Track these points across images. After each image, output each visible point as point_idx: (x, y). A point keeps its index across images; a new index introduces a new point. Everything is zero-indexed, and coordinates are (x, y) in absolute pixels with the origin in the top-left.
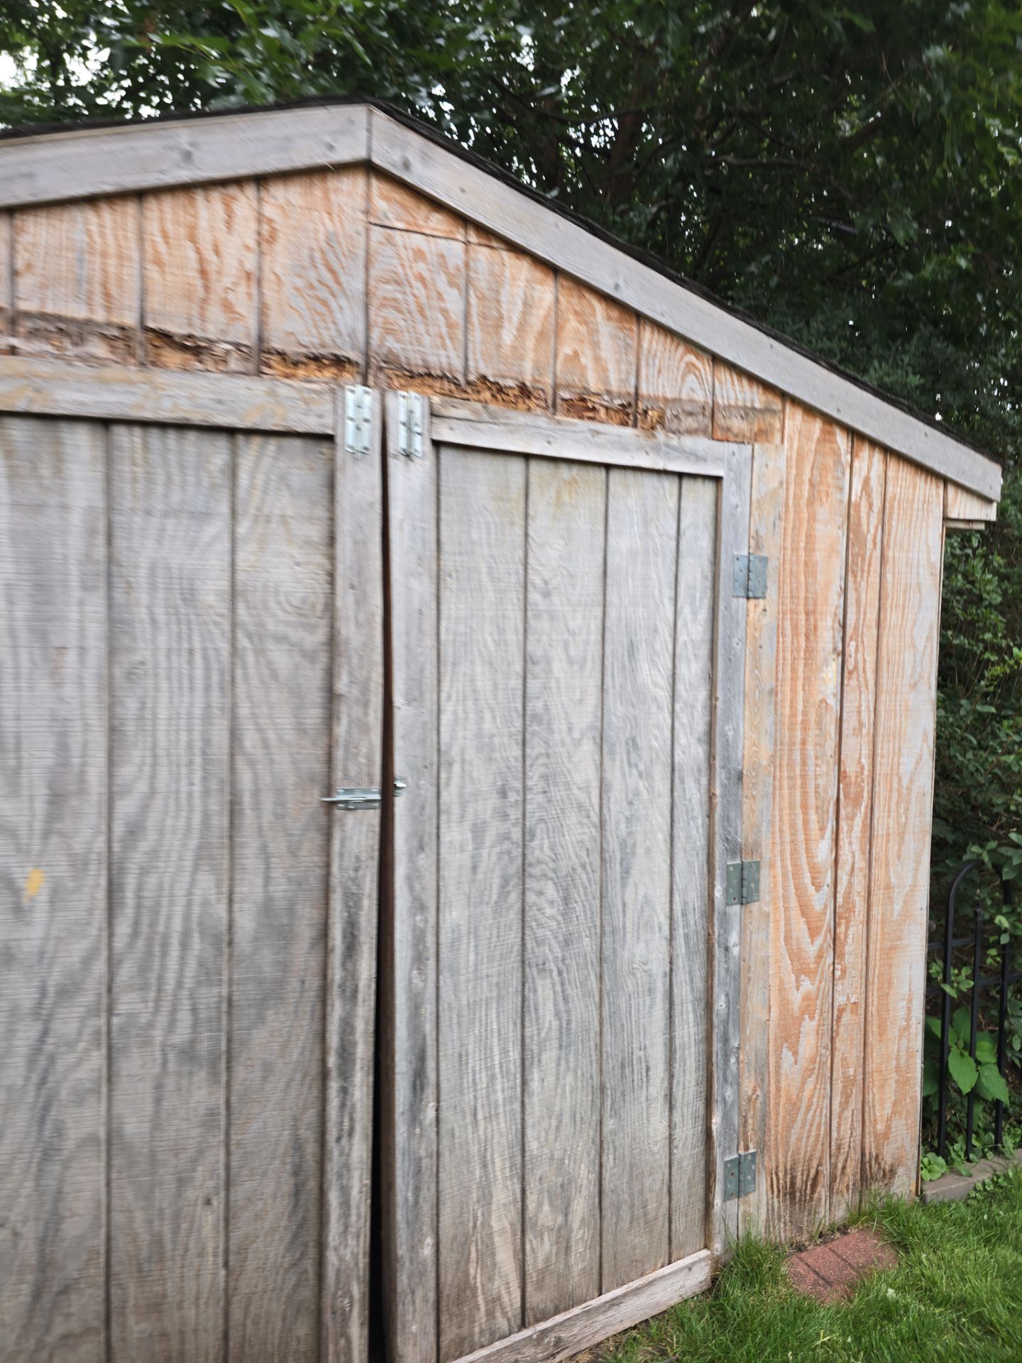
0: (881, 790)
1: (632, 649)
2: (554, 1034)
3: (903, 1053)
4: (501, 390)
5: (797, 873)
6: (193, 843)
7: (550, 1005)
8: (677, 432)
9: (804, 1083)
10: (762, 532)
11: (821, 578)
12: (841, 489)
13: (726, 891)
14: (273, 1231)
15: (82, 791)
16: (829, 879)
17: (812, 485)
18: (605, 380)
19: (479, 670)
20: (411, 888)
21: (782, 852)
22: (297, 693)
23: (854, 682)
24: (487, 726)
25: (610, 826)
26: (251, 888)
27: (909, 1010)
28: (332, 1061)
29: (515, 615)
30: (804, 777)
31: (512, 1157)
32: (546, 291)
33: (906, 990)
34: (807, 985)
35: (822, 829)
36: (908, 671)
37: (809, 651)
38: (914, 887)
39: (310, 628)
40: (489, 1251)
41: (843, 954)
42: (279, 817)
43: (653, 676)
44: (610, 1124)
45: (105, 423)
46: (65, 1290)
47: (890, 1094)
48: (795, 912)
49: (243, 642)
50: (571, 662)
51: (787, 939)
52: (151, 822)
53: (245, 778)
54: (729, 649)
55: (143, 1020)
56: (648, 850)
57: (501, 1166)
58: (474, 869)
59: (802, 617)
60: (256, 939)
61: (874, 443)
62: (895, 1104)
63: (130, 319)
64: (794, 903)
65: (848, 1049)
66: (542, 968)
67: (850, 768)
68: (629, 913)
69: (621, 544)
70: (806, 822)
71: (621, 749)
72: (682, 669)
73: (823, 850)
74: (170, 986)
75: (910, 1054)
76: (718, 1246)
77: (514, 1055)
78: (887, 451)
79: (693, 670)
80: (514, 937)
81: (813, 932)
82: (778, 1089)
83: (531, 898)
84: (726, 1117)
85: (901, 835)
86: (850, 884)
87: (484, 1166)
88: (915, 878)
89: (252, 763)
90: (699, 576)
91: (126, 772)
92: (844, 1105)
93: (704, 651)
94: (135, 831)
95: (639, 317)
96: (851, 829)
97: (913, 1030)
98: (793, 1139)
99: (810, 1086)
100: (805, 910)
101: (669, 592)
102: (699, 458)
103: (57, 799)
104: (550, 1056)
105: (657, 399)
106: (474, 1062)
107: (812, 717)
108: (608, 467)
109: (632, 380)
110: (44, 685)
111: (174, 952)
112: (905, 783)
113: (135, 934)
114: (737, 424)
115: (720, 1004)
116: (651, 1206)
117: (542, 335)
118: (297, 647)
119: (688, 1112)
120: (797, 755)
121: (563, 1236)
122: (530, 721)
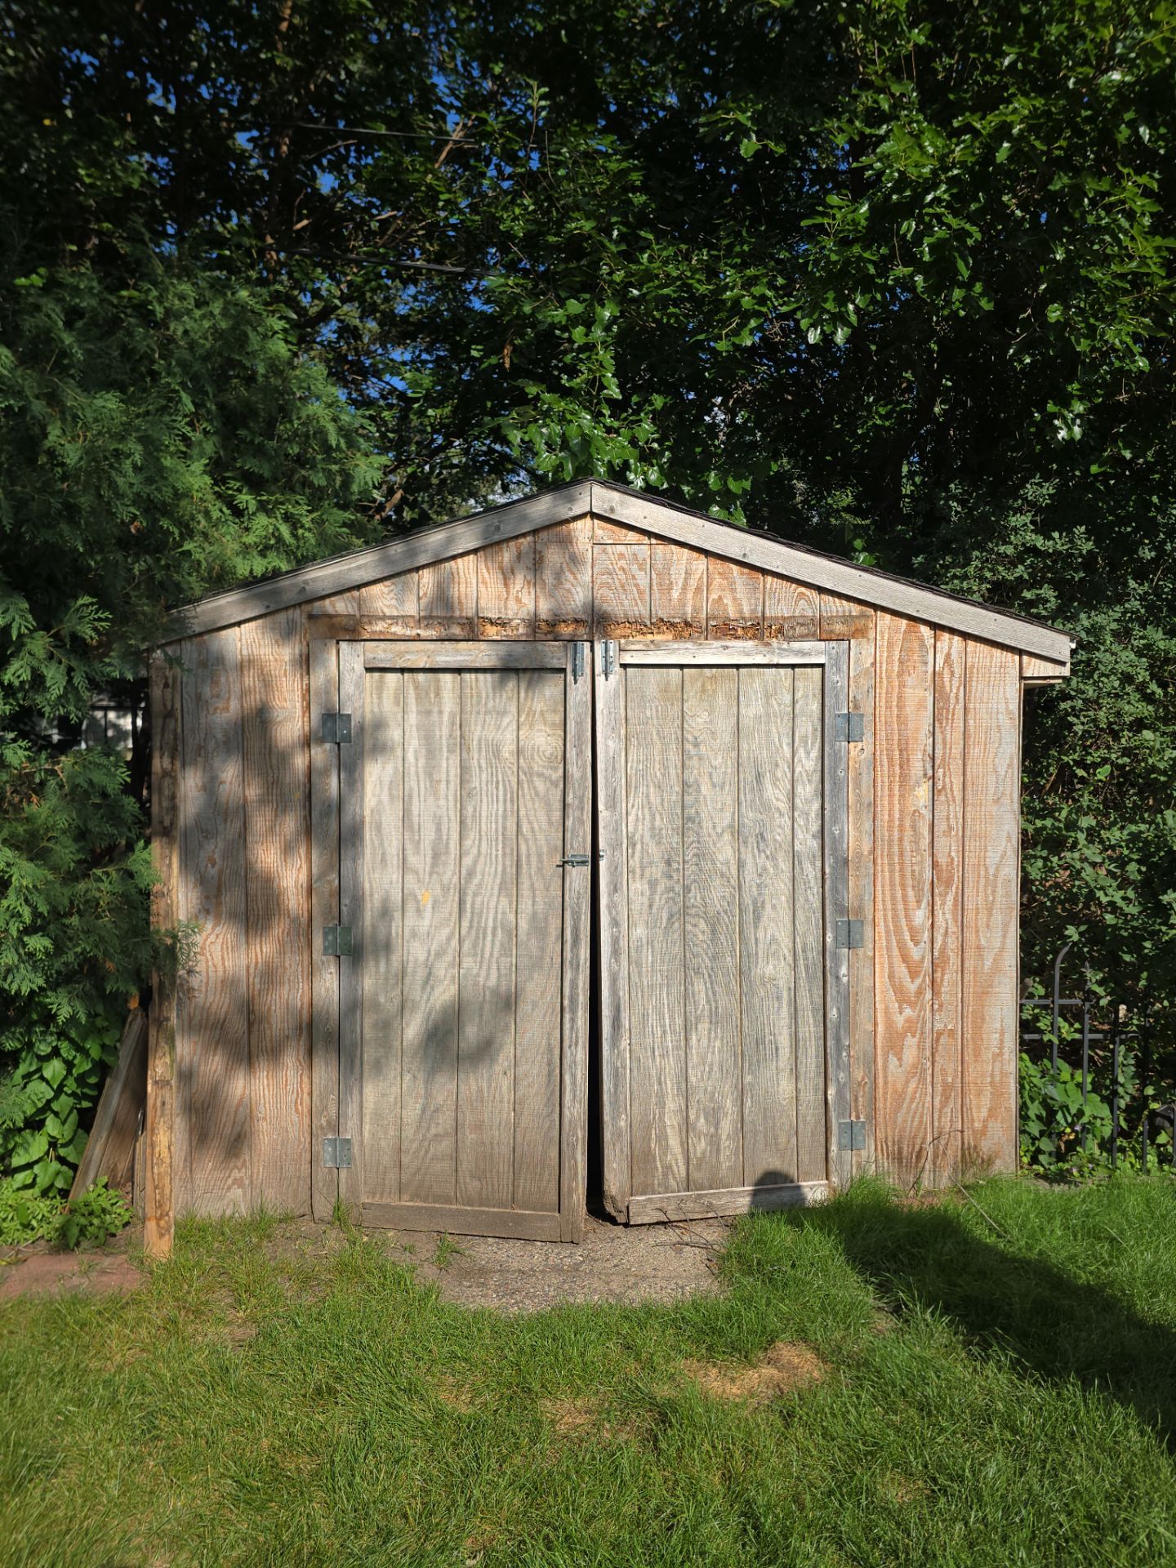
0: (969, 875)
1: (759, 777)
2: (706, 1013)
3: (997, 1073)
4: (672, 624)
5: (898, 931)
6: (498, 881)
7: (703, 995)
8: (789, 639)
9: (907, 1082)
10: (859, 697)
11: (911, 725)
12: (926, 663)
13: (836, 939)
14: (537, 1094)
15: (447, 853)
16: (926, 936)
17: (901, 662)
18: (741, 612)
19: (652, 790)
20: (610, 913)
21: (885, 916)
22: (548, 805)
23: (943, 798)
24: (658, 823)
25: (746, 888)
26: (526, 906)
27: (1002, 1041)
28: (566, 1002)
29: (674, 758)
30: (902, 864)
31: (678, 1083)
32: (701, 563)
33: (998, 1025)
34: (908, 1012)
35: (919, 902)
36: (992, 790)
37: (904, 778)
38: (1002, 949)
39: (555, 769)
40: (662, 1138)
41: (939, 993)
42: (540, 869)
43: (776, 794)
44: (748, 1079)
45: (458, 671)
46: (437, 1110)
47: (986, 1101)
48: (897, 960)
49: (522, 776)
50: (714, 786)
51: (891, 976)
52: (479, 869)
53: (523, 848)
54: (834, 776)
55: (475, 971)
56: (774, 907)
57: (670, 1086)
58: (651, 906)
59: (897, 753)
60: (528, 934)
61: (952, 631)
62: (990, 1110)
63: (471, 613)
64: (896, 952)
65: (948, 1065)
66: (697, 972)
67: (942, 859)
68: (761, 946)
69: (750, 712)
70: (904, 897)
71: (753, 841)
72: (799, 789)
73: (920, 916)
74: (487, 955)
75: (1004, 1074)
76: (834, 1179)
77: (679, 1021)
78: (966, 636)
79: (807, 790)
80: (677, 949)
81: (913, 975)
82: (886, 1083)
83: (689, 927)
84: (840, 1093)
85: (990, 910)
86: (945, 943)
87: (660, 1083)
88: (1003, 943)
89: (526, 840)
90: (810, 729)
91: (468, 843)
92: (944, 1104)
93: (817, 777)
94: (471, 874)
95: (765, 572)
96: (943, 904)
97: (1006, 1056)
98: (900, 1120)
99: (912, 1085)
100: (905, 958)
101: (786, 740)
103: (436, 856)
104: (704, 1026)
105: (777, 618)
106: (652, 1019)
107: (907, 823)
108: (738, 666)
109: (760, 608)
110: (431, 800)
111: (489, 938)
112: (991, 871)
113: (471, 927)
114: (839, 628)
115: (833, 1014)
116: (782, 1140)
117: (698, 590)
118: (546, 778)
119: (810, 1086)
120: (896, 849)
121: (714, 1141)
122: (687, 821)
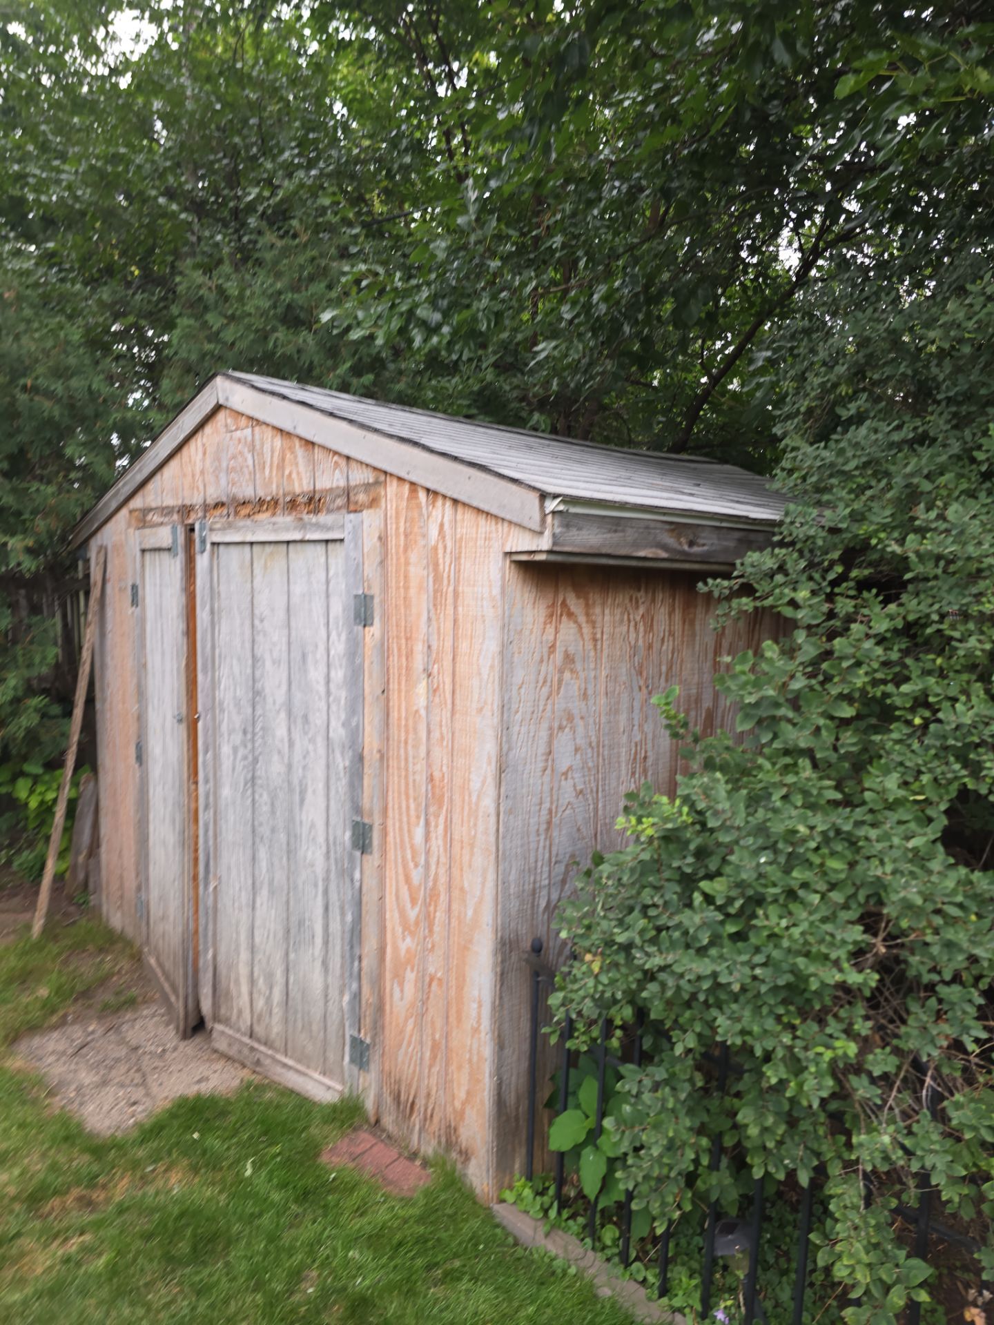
0: (456, 799)
1: (304, 656)
4: (268, 503)
5: (403, 845)
11: (414, 610)
13: (351, 838)
16: (423, 860)
17: (406, 536)
18: (302, 486)
19: (234, 662)
23: (436, 700)
25: (294, 769)
29: (248, 633)
31: (248, 938)
33: (478, 994)
34: (409, 941)
35: (418, 817)
36: (476, 697)
37: (409, 672)
38: (482, 900)
40: (237, 982)
43: (316, 675)
44: (292, 956)
47: (465, 1080)
48: (402, 880)
50: (273, 662)
51: (398, 899)
54: (353, 662)
56: (314, 792)
57: (243, 938)
58: (234, 769)
61: (443, 497)
62: (468, 1093)
64: (401, 870)
66: (262, 840)
67: (435, 773)
68: (304, 828)
69: (298, 589)
70: (408, 808)
71: (299, 721)
72: (333, 674)
73: (419, 833)
76: (346, 1091)
77: (250, 882)
78: (456, 503)
79: (340, 674)
80: (249, 815)
84: (351, 1002)
85: (472, 847)
86: (437, 871)
87: (237, 933)
88: (483, 891)
92: (432, 1061)
95: (313, 445)
96: (436, 827)
98: (400, 1056)
99: (410, 1026)
100: (407, 879)
101: (324, 621)
102: (329, 528)
105: (323, 491)
106: (234, 873)
107: (411, 723)
109: (312, 482)
112: (474, 799)
114: (361, 497)
117: (278, 466)
120: (402, 752)
121: (269, 1003)
122: (256, 694)
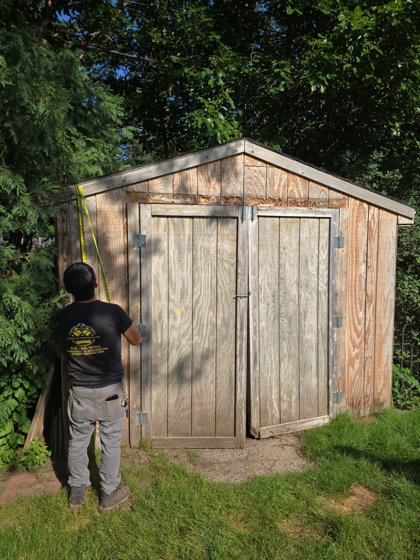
0: (378, 298)
1: (307, 262)
2: (287, 355)
3: (386, 371)
4: (274, 200)
5: (353, 320)
6: (209, 304)
7: (286, 348)
8: (319, 207)
9: (356, 376)
10: (342, 230)
11: (360, 242)
12: (365, 218)
13: (333, 324)
14: (226, 390)
15: (187, 293)
16: (363, 322)
17: (357, 217)
18: (300, 196)
19: (268, 267)
20: (253, 317)
21: (349, 314)
22: (230, 273)
23: (370, 270)
24: (270, 280)
25: (301, 305)
26: (220, 314)
27: (388, 360)
28: (238, 353)
29: (276, 254)
30: (355, 295)
31: (277, 382)
32: (285, 175)
33: (387, 354)
34: (356, 350)
35: (361, 309)
36: (387, 267)
37: (357, 262)
38: (389, 326)
39: (233, 259)
40: (271, 404)
41: (367, 343)
42: (226, 300)
43: (312, 269)
44: (301, 379)
45: (192, 217)
46: (183, 399)
47: (382, 382)
48: (353, 331)
49: (219, 262)
50: (291, 265)
51: (351, 337)
52: (201, 299)
53: (219, 291)
54: (333, 261)
55: (199, 342)
56: (311, 312)
57: (274, 384)
58: (267, 313)
59: (354, 252)
60: (221, 326)
61: (375, 206)
62: (383, 385)
63: (195, 193)
64: (353, 328)
65: (369, 369)
66: (284, 339)
67: (369, 293)
68: (306, 328)
69: (304, 236)
70: (356, 307)
71: (304, 286)
72: (321, 266)
73: (361, 314)
74: (204, 335)
75: (388, 372)
76: (331, 415)
77: (277, 358)
78: (379, 208)
79: (323, 267)
80: (277, 330)
81: (358, 336)
82: (348, 377)
83: (281, 321)
84: (333, 382)
85: (385, 311)
86: (369, 324)
87: (270, 383)
88: (389, 323)
89: (220, 288)
90: (325, 243)
91: (196, 289)
92: (368, 384)
93: (327, 262)
94: (197, 302)
95: (309, 180)
96: (369, 309)
97: (389, 365)
98: (353, 391)
99: (357, 377)
100: (356, 330)
101: (317, 247)
102: (324, 213)
103: (182, 295)
104: (286, 360)
105: (313, 199)
106: (268, 358)
107: (358, 279)
108: (300, 218)
109: (307, 195)
110: (180, 271)
111: (205, 328)
112: (386, 297)
113: (197, 324)
114: (335, 203)
115: (331, 352)
116: (313, 401)
117: (284, 186)
118: (229, 263)
119: (323, 379)
120: (353, 289)
121: (290, 404)
122: (280, 279)
